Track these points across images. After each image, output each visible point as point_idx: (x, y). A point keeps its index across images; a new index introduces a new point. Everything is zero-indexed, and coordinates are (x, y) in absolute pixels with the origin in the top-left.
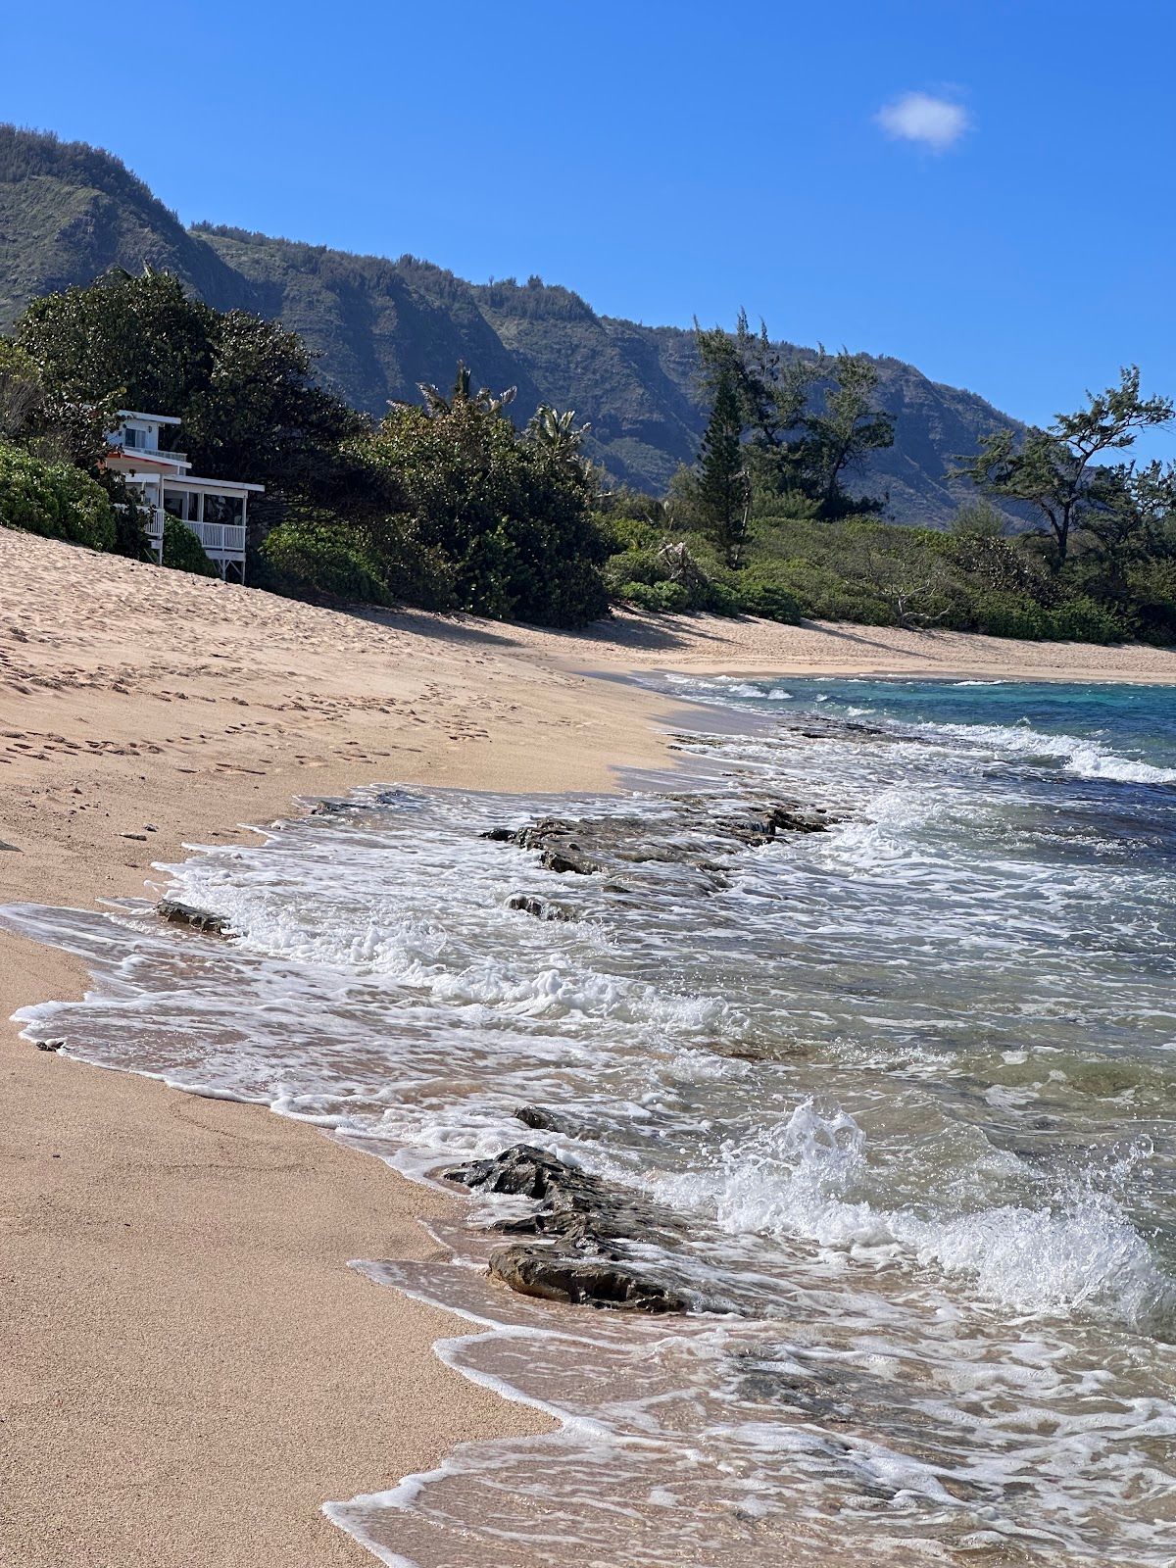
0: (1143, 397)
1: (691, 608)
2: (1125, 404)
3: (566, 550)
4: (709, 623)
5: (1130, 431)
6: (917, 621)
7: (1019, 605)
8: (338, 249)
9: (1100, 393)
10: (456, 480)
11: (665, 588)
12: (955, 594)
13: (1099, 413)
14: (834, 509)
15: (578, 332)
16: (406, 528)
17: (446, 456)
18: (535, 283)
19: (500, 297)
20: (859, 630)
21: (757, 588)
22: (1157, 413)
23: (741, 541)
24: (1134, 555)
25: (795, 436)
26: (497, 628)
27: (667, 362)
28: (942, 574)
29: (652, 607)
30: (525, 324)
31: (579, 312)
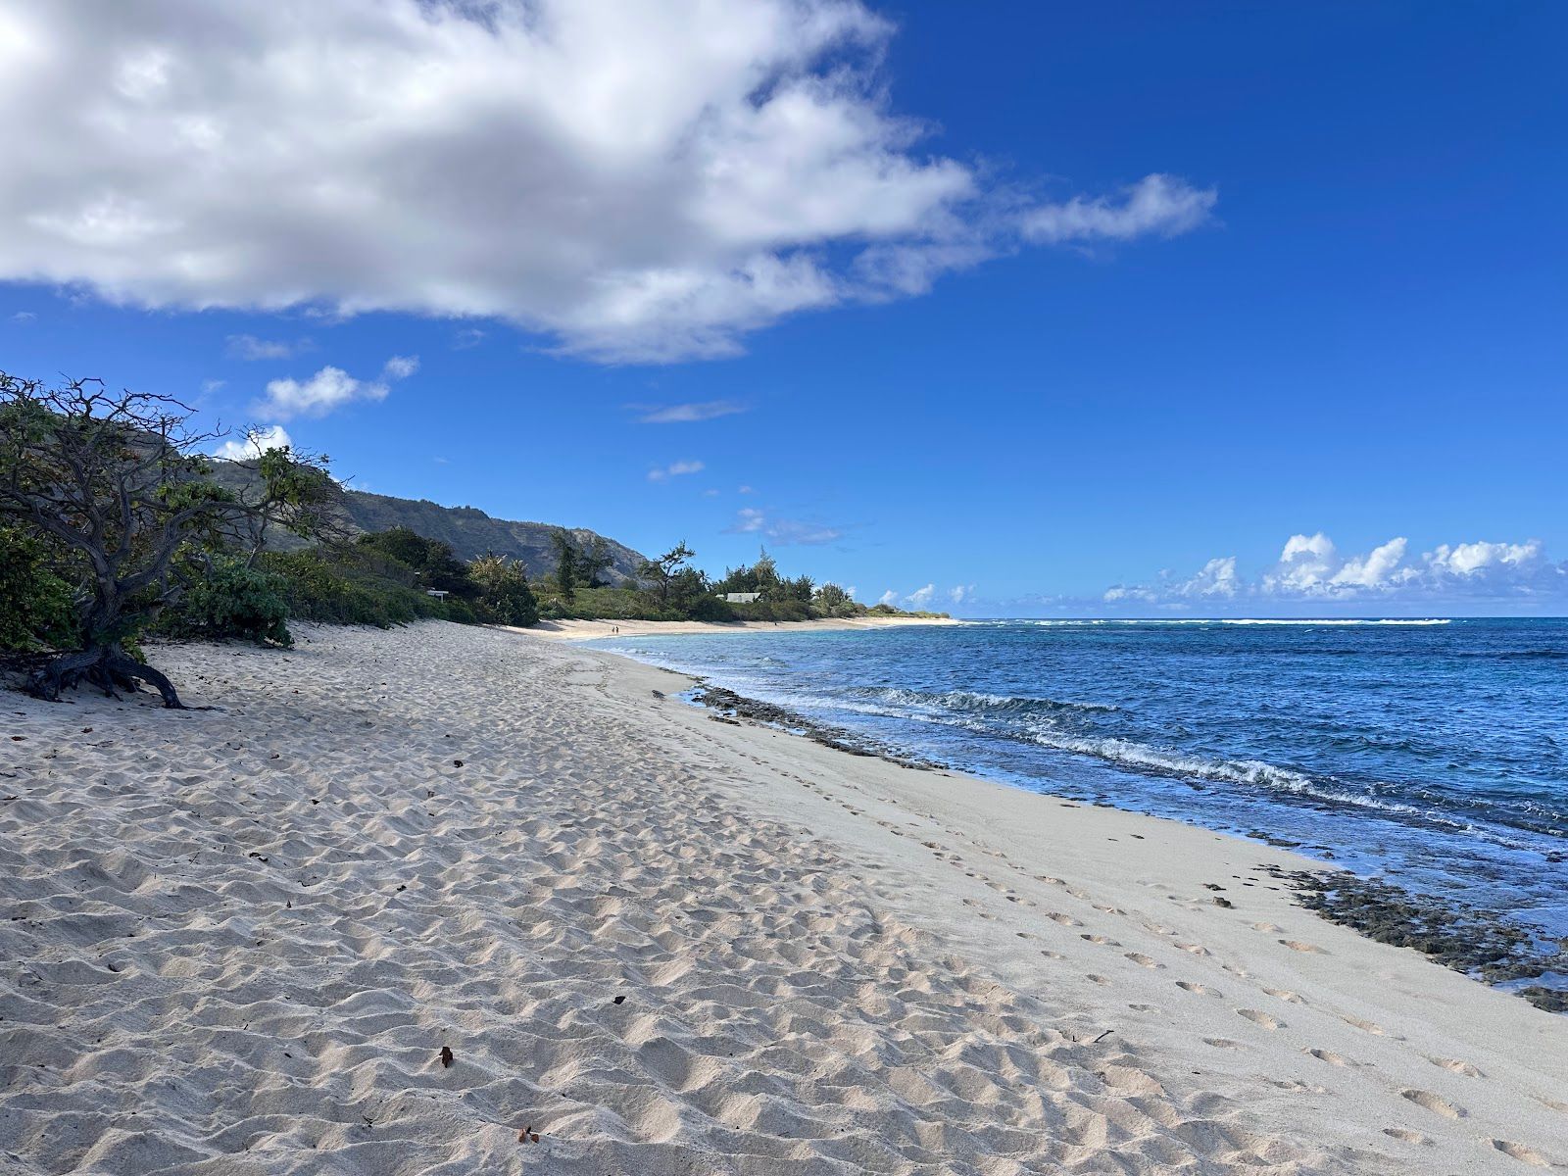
0: (686, 550)
1: (560, 618)
2: (681, 551)
3: (526, 604)
4: (565, 621)
5: (683, 559)
6: (626, 618)
7: (655, 611)
8: (400, 497)
9: (674, 548)
10: (493, 584)
11: (552, 612)
12: (636, 609)
13: (674, 554)
14: (595, 584)
15: (483, 523)
16: (479, 600)
17: (488, 576)
18: (468, 507)
19: (456, 512)
20: (609, 621)
21: (579, 610)
22: (690, 554)
23: (572, 597)
24: (686, 595)
25: (582, 562)
26: (509, 628)
27: (514, 532)
28: (632, 604)
29: (548, 618)
30: (464, 520)
31: (482, 516)
